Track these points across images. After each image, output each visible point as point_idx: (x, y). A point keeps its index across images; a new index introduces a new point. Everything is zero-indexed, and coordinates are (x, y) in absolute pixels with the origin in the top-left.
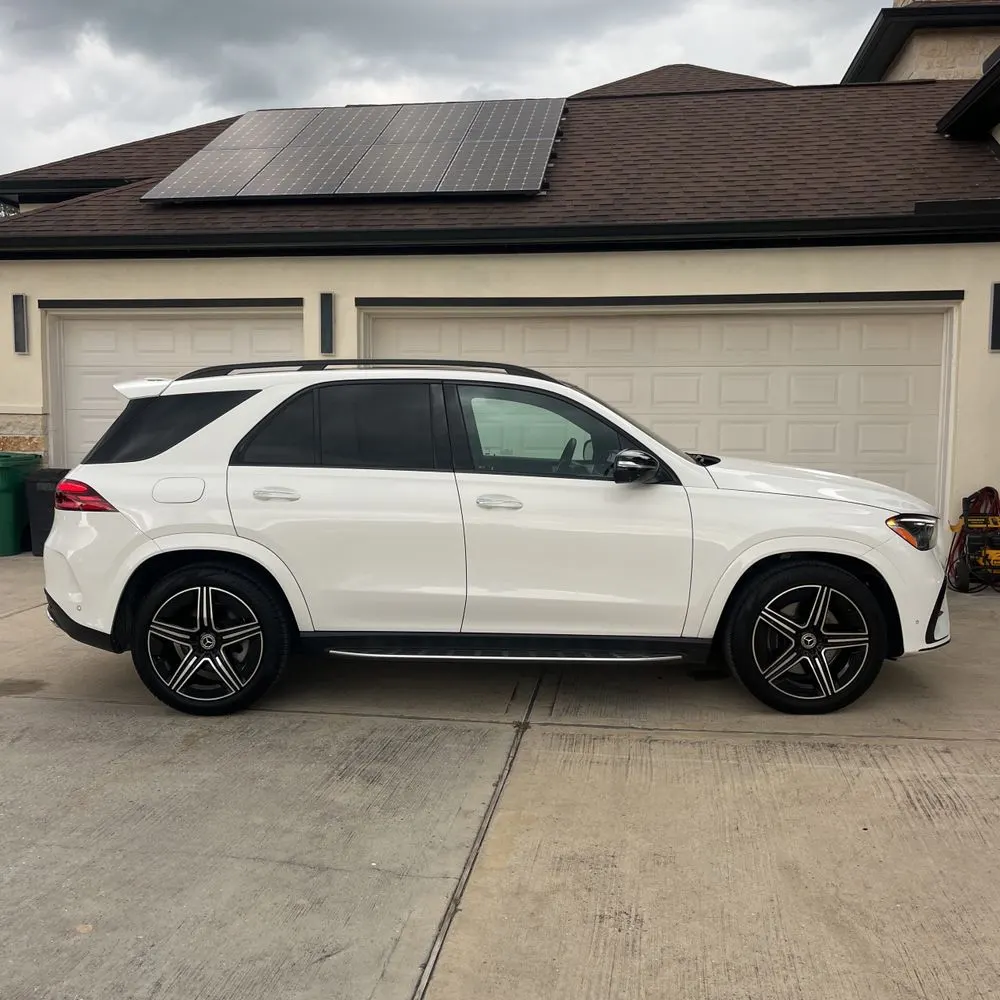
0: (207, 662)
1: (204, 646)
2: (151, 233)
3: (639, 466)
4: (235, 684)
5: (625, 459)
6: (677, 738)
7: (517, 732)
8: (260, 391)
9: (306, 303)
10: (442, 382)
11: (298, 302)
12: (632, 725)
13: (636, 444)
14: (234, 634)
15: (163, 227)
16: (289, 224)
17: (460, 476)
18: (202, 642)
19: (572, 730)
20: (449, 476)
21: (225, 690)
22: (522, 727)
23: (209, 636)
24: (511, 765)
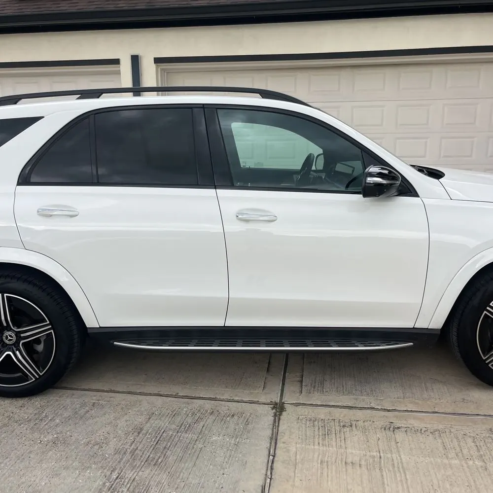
0: (9, 355)
1: (7, 342)
2: (17, 14)
3: (384, 182)
4: (34, 373)
5: (371, 175)
6: (416, 424)
7: (275, 415)
8: (43, 117)
9: (122, 62)
10: (203, 106)
11: (116, 62)
12: (373, 405)
13: (379, 161)
14: (31, 332)
15: (23, 10)
16: (106, 6)
17: (221, 192)
18: (4, 338)
19: (322, 413)
20: (211, 192)
21: (25, 378)
22: (279, 408)
23: (10, 333)
24: (272, 469)
